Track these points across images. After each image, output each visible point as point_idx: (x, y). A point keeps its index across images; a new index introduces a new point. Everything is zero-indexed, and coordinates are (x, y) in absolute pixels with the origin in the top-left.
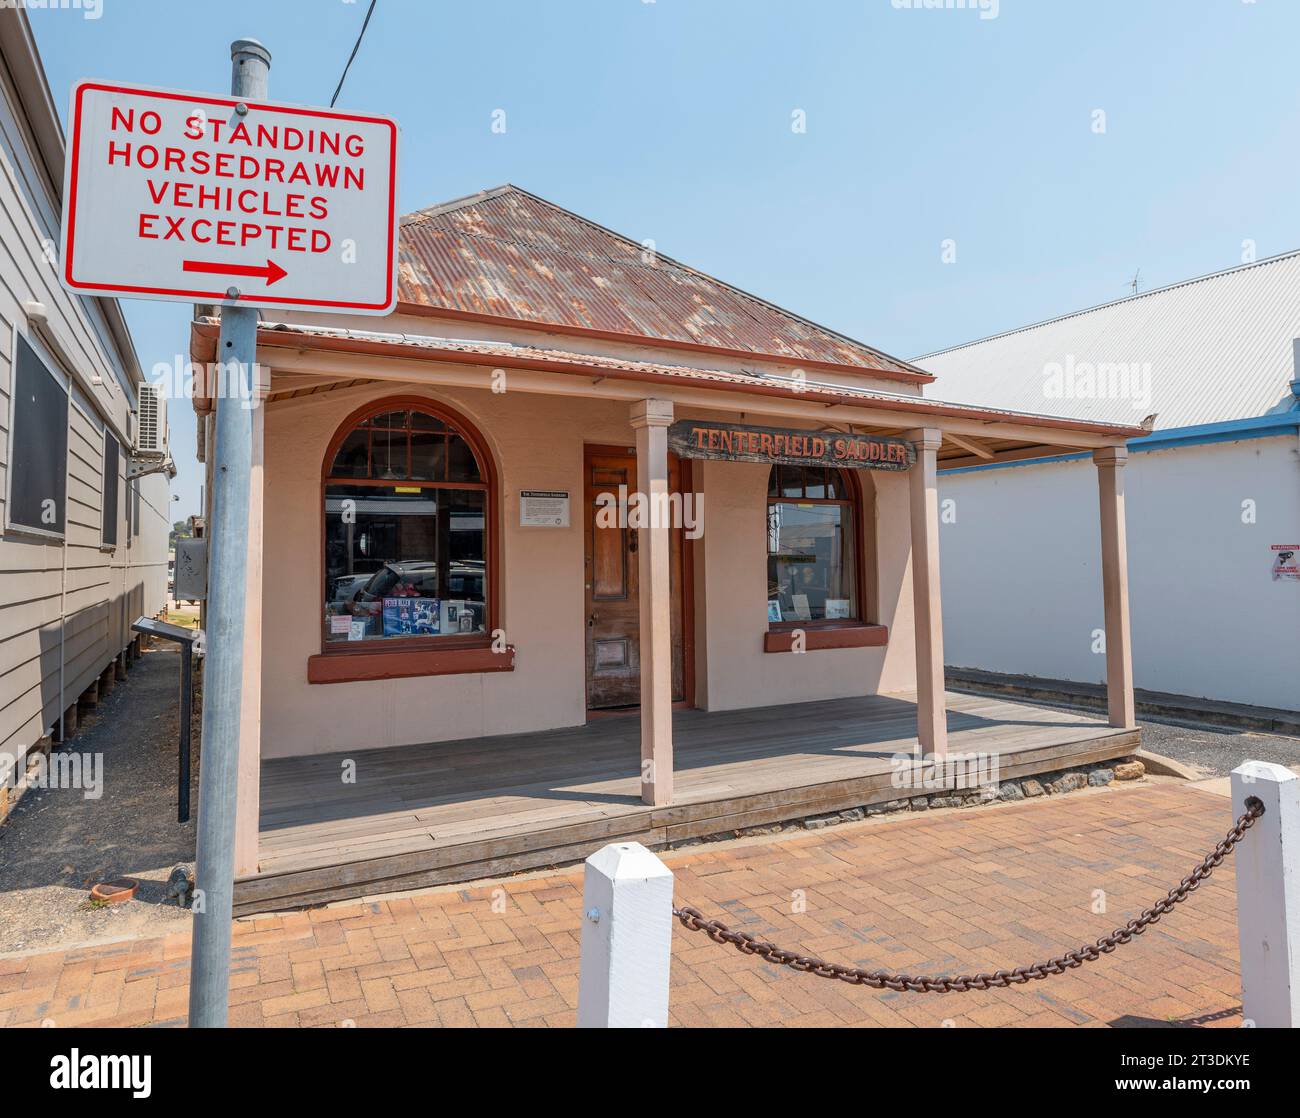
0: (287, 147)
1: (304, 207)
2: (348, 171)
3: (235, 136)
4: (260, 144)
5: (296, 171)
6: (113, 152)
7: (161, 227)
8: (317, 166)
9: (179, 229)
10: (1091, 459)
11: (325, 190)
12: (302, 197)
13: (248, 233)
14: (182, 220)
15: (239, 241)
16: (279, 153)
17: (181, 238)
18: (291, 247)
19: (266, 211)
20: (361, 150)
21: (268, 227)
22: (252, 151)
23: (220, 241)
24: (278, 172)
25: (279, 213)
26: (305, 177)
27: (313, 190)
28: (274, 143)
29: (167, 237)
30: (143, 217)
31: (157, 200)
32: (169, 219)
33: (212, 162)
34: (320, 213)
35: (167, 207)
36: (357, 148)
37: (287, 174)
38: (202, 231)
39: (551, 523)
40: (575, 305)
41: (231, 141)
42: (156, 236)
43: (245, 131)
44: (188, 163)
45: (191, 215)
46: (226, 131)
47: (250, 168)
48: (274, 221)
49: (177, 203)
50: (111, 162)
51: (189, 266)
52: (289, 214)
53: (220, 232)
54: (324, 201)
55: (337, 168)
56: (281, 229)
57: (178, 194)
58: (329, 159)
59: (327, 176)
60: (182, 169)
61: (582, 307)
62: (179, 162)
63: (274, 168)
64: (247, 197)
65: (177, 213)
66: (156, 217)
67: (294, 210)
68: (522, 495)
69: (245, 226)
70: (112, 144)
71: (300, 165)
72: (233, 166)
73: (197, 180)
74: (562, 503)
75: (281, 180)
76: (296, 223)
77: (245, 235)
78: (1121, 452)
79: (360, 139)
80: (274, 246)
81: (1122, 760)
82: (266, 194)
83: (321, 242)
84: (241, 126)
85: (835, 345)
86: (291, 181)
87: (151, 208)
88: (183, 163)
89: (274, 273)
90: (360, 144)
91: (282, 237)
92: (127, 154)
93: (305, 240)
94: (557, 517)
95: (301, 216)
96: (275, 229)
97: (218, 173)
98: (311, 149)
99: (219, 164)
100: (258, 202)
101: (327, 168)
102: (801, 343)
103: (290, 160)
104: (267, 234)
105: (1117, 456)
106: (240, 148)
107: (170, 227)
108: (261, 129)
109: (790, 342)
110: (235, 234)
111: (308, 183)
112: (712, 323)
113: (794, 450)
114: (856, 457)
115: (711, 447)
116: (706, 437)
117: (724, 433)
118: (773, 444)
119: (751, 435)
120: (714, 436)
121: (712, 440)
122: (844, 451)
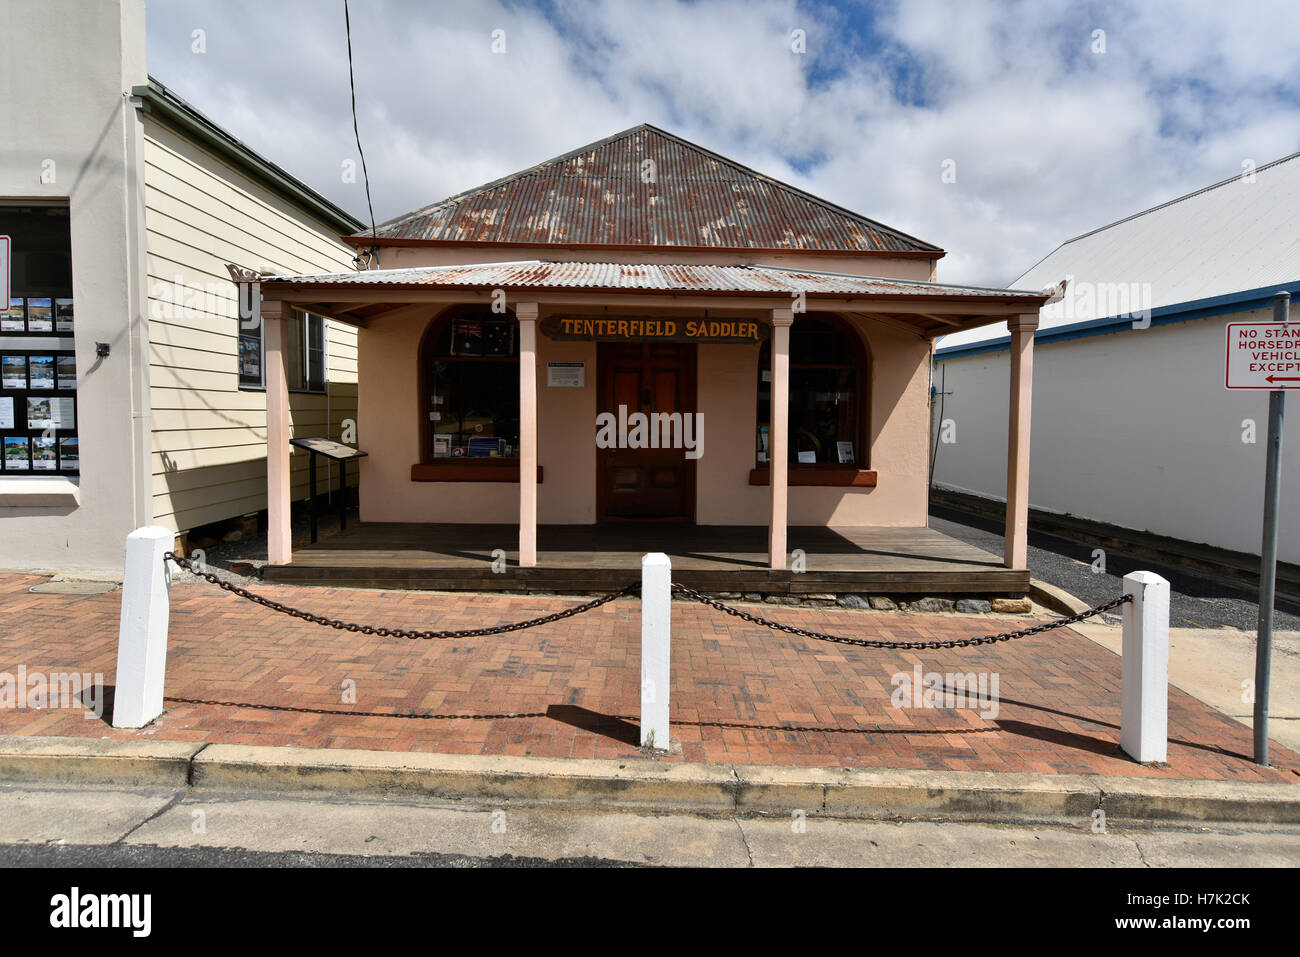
39: (571, 384)
68: (549, 365)
74: (579, 370)
81: (1004, 595)
94: (575, 380)
102: (812, 234)
105: (1021, 322)
109: (800, 234)
112: (731, 225)
113: (648, 331)
114: (706, 335)
115: (576, 331)
116: (572, 325)
117: (587, 322)
118: (629, 328)
119: (610, 322)
120: (579, 324)
121: (576, 327)
122: (695, 330)
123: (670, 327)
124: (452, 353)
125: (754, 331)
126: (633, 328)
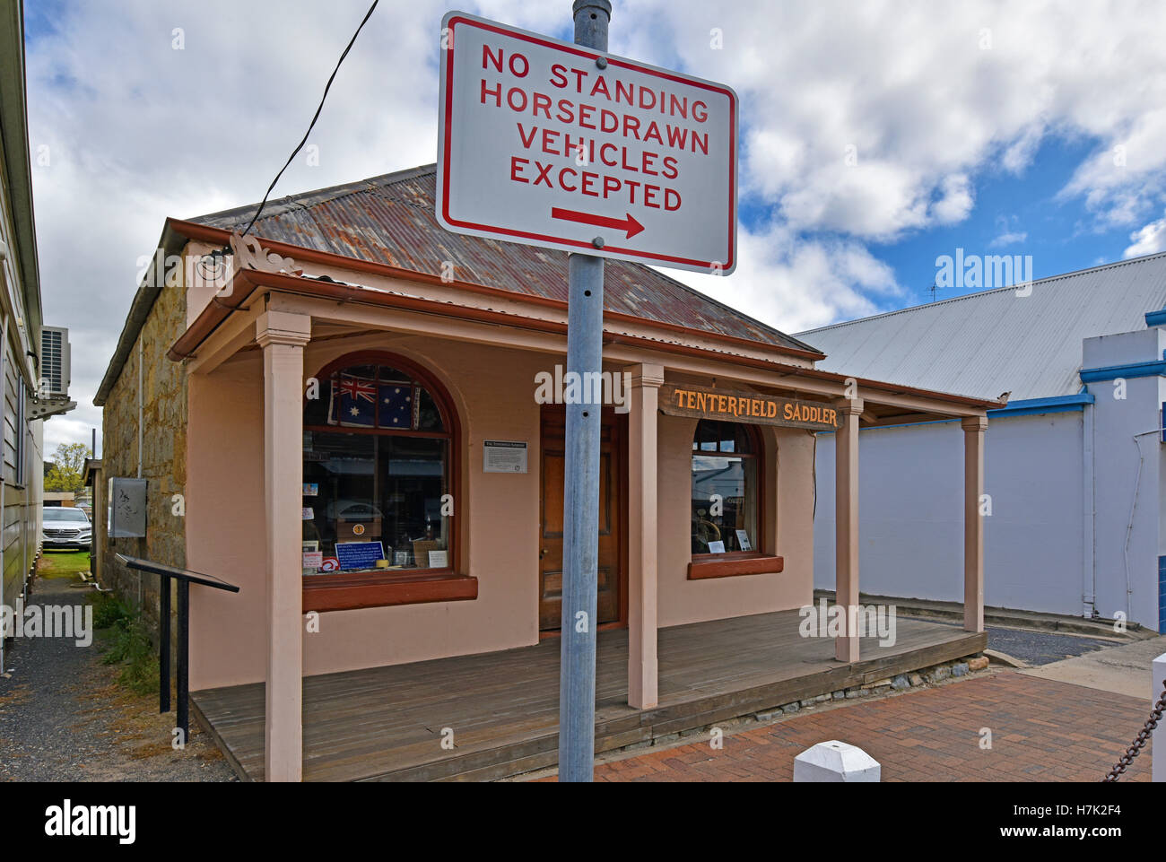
0: (642, 106)
1: (657, 165)
2: (695, 135)
3: (596, 89)
4: (618, 100)
5: (650, 130)
6: (484, 92)
7: (531, 172)
8: (668, 127)
9: (548, 175)
10: (960, 425)
11: (675, 152)
12: (656, 156)
13: (610, 186)
14: (549, 167)
15: (601, 192)
16: (635, 111)
17: (550, 186)
18: (647, 204)
19: (625, 167)
20: (705, 115)
21: (627, 182)
22: (611, 106)
23: (584, 192)
24: (635, 129)
25: (636, 170)
26: (658, 136)
27: (665, 150)
28: (630, 101)
29: (537, 182)
30: (514, 160)
31: (527, 145)
32: (538, 164)
33: (576, 112)
34: (671, 173)
35: (535, 152)
36: (702, 114)
37: (642, 132)
38: (569, 180)
39: (511, 469)
40: (528, 276)
41: (592, 94)
42: (526, 181)
43: (604, 86)
44: (554, 110)
45: (559, 162)
46: (588, 83)
47: (610, 123)
48: (632, 176)
49: (545, 149)
50: (483, 100)
51: (558, 213)
52: (645, 171)
53: (585, 183)
54: (675, 162)
55: (686, 131)
56: (638, 185)
57: (545, 140)
58: (677, 121)
59: (676, 138)
60: (549, 116)
61: (535, 279)
62: (546, 108)
63: (631, 125)
64: (608, 150)
65: (546, 159)
66: (527, 162)
67: (649, 167)
68: (486, 445)
69: (607, 179)
70: (484, 82)
71: (653, 125)
72: (595, 119)
73: (563, 128)
74: (520, 452)
75: (637, 137)
76: (651, 180)
77: (607, 188)
78: (984, 420)
79: (705, 107)
80: (632, 201)
81: (974, 656)
82: (624, 149)
83: (673, 201)
84: (601, 79)
85: (744, 324)
86: (646, 139)
87: (522, 153)
88: (550, 110)
89: (632, 227)
90: (704, 111)
91: (640, 192)
92: (498, 94)
93: (658, 198)
94: (515, 464)
95: (656, 174)
96: (633, 184)
97: (582, 124)
98: (663, 111)
99: (582, 115)
100: (617, 157)
101: (677, 129)
102: (719, 322)
103: (646, 118)
104: (626, 188)
105: (981, 423)
106: (599, 101)
107: (539, 173)
108: (619, 85)
109: (710, 320)
110: (597, 186)
111: (661, 143)
112: (646, 300)
113: (753, 410)
114: (800, 419)
115: (689, 406)
116: (685, 397)
117: (699, 394)
118: (737, 406)
119: (721, 397)
120: (692, 396)
121: (690, 400)
122: (791, 413)
123: (772, 407)
124: (330, 421)
125: (834, 417)
126: (741, 406)
